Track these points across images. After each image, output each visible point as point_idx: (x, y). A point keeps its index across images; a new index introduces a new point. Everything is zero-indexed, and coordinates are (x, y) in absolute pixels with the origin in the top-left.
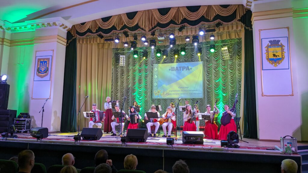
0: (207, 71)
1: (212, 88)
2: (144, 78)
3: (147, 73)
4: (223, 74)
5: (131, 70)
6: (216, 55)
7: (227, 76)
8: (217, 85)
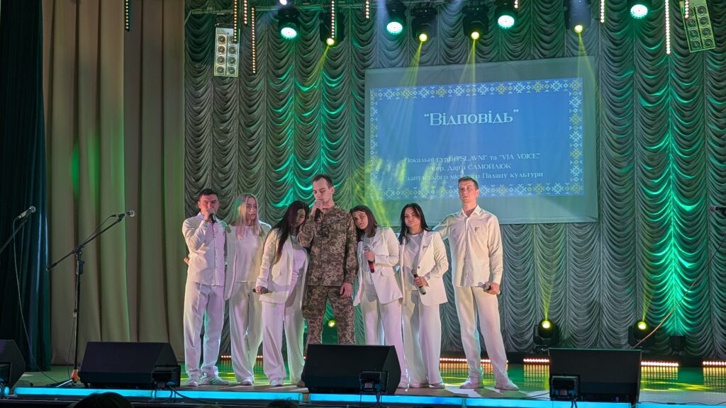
0: (612, 102)
1: (633, 178)
2: (322, 131)
3: (336, 108)
4: (683, 116)
5: (264, 95)
6: (653, 29)
7: (701, 123)
8: (653, 163)
